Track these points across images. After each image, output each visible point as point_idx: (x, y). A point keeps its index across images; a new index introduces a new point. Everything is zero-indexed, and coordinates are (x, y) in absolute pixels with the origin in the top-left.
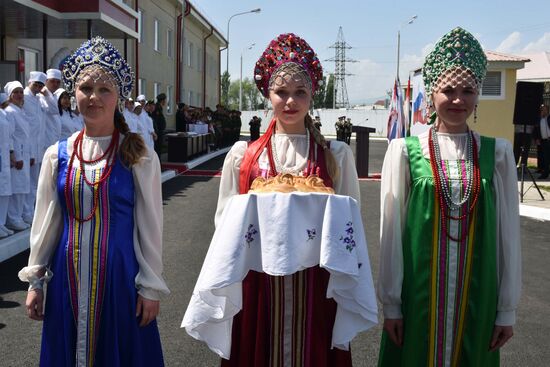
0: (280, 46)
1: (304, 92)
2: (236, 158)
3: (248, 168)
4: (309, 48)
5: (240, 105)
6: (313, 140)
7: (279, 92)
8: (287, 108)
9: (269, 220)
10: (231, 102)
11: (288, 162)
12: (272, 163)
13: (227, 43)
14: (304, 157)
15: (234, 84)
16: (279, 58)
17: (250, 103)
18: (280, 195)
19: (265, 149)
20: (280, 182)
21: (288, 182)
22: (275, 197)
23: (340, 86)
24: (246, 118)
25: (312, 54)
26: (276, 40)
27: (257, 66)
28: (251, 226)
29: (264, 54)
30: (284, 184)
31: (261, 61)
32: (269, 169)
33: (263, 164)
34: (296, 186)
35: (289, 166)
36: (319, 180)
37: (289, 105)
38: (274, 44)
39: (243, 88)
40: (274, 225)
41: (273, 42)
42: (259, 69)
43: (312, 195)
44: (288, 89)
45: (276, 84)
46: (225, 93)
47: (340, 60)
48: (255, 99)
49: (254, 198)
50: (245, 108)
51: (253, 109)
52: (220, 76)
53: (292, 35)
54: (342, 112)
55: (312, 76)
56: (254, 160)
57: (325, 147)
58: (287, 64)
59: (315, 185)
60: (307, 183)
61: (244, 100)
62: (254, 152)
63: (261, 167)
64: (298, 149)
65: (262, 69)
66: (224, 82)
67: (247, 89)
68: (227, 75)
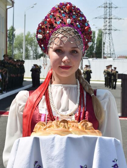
0: (60, 12)
1: (77, 52)
2: (20, 105)
3: (30, 113)
4: (82, 16)
5: (24, 55)
6: (82, 89)
7: (57, 51)
8: (63, 65)
9: (50, 158)
10: (16, 52)
11: (62, 107)
12: (49, 109)
13: (13, 3)
14: (75, 104)
15: (18, 37)
16: (58, 22)
17: (31, 53)
18: (58, 137)
19: (44, 97)
20: (58, 126)
21: (64, 127)
22: (54, 139)
23: (107, 39)
24: (28, 65)
25: (85, 21)
26: (57, 7)
27: (40, 28)
28: (36, 162)
29: (46, 18)
30: (61, 128)
31: (43, 23)
32: (47, 113)
33: (42, 109)
34: (71, 130)
35: (63, 110)
36: (90, 124)
37: (64, 62)
38: (54, 10)
39: (26, 40)
40: (53, 163)
41: (54, 8)
42: (41, 29)
43: (84, 138)
44: (65, 49)
45: (54, 43)
46: (11, 44)
47: (108, 18)
48: (36, 50)
49: (37, 140)
50: (27, 57)
51: (34, 58)
52: (7, 31)
53: (70, 4)
54: (109, 61)
55: (84, 39)
56: (35, 106)
57: (93, 94)
58: (65, 28)
59: (86, 128)
60: (80, 127)
61: (27, 50)
62: (35, 100)
63: (40, 112)
64: (70, 97)
65: (44, 30)
66: (10, 35)
67: (29, 41)
68: (13, 29)
